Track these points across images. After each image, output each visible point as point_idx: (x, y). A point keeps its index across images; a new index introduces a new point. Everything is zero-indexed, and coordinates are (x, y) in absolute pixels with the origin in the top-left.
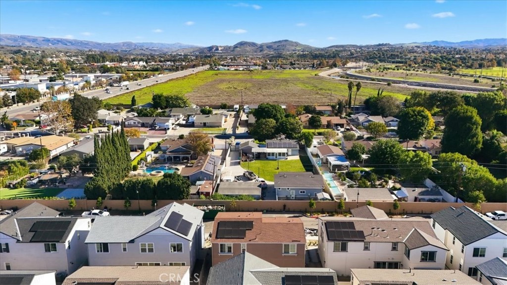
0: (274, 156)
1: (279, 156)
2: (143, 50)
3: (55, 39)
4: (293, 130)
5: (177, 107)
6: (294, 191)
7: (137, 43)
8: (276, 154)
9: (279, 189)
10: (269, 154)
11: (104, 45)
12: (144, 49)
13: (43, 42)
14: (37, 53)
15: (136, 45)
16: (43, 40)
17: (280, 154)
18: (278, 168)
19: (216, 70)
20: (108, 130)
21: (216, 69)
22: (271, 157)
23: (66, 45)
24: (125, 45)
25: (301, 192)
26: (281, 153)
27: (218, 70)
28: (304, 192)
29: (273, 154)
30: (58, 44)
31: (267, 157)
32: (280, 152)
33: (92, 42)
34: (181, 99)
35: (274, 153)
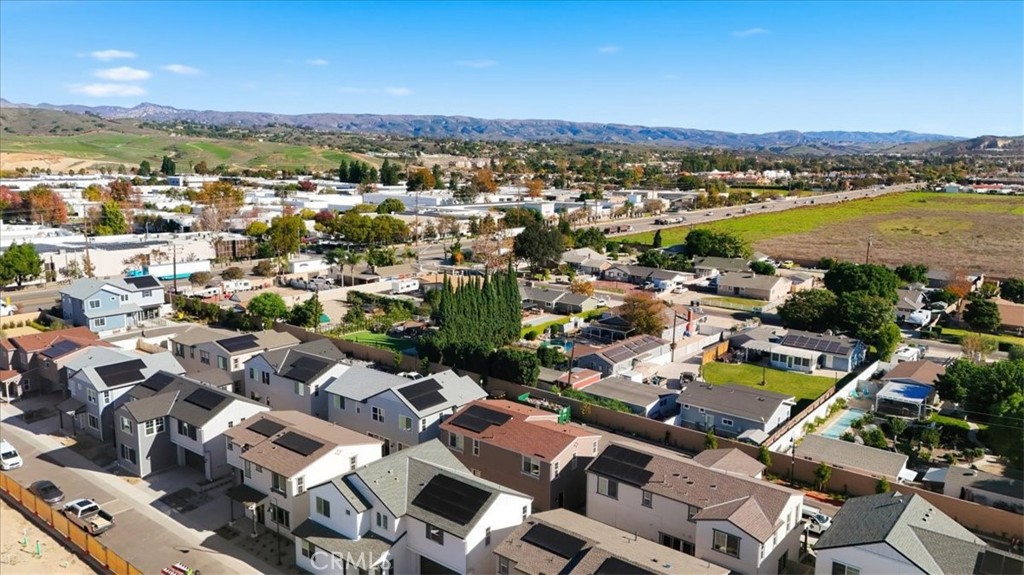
0: (785, 361)
1: (796, 363)
2: (814, 146)
3: (659, 129)
4: (861, 318)
5: (720, 256)
6: (712, 417)
7: (809, 133)
8: (790, 359)
9: (687, 406)
10: (776, 356)
11: (742, 138)
12: (819, 144)
13: (639, 135)
14: (617, 153)
15: (804, 138)
16: (640, 132)
17: (798, 360)
18: (763, 384)
19: (939, 191)
20: (569, 280)
21: (937, 189)
22: (778, 363)
23: (675, 139)
24: (784, 137)
25: (725, 422)
26: (777, 355)
27: (943, 191)
28: (730, 423)
29: (783, 357)
30: (662, 137)
31: (772, 361)
32: (798, 356)
33: (720, 133)
34: (731, 241)
35: (785, 356)
